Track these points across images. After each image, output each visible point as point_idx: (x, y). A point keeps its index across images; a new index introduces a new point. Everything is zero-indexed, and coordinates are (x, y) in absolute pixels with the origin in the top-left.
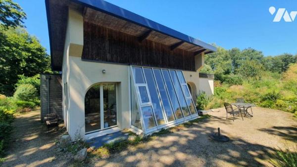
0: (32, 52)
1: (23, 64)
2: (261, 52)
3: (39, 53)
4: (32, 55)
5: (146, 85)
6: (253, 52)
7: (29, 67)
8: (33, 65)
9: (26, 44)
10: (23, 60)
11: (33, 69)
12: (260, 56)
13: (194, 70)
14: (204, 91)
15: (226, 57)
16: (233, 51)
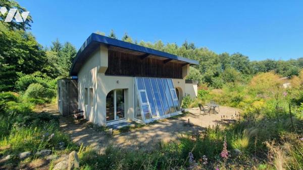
0: (30, 50)
1: (21, 61)
2: (248, 57)
3: (36, 51)
4: (30, 53)
5: (145, 91)
6: (240, 56)
7: (26, 65)
8: (31, 63)
9: (23, 42)
10: (21, 57)
11: (30, 66)
12: (246, 61)
13: (181, 78)
14: (189, 93)
15: (216, 60)
16: (223, 55)
